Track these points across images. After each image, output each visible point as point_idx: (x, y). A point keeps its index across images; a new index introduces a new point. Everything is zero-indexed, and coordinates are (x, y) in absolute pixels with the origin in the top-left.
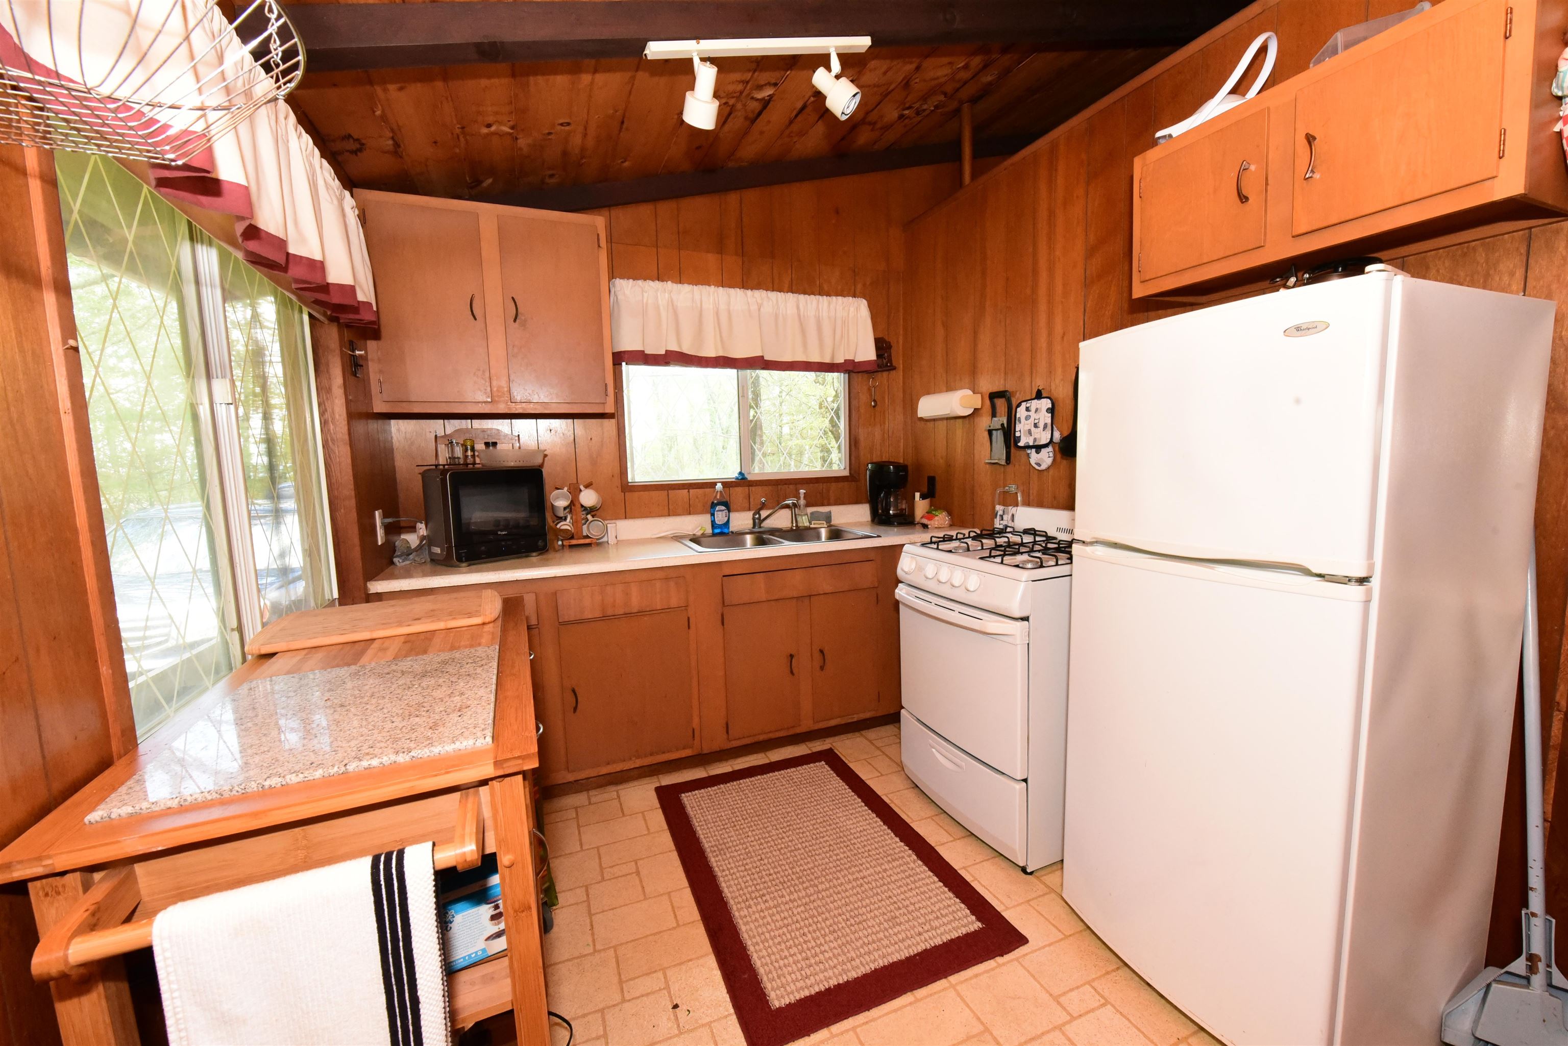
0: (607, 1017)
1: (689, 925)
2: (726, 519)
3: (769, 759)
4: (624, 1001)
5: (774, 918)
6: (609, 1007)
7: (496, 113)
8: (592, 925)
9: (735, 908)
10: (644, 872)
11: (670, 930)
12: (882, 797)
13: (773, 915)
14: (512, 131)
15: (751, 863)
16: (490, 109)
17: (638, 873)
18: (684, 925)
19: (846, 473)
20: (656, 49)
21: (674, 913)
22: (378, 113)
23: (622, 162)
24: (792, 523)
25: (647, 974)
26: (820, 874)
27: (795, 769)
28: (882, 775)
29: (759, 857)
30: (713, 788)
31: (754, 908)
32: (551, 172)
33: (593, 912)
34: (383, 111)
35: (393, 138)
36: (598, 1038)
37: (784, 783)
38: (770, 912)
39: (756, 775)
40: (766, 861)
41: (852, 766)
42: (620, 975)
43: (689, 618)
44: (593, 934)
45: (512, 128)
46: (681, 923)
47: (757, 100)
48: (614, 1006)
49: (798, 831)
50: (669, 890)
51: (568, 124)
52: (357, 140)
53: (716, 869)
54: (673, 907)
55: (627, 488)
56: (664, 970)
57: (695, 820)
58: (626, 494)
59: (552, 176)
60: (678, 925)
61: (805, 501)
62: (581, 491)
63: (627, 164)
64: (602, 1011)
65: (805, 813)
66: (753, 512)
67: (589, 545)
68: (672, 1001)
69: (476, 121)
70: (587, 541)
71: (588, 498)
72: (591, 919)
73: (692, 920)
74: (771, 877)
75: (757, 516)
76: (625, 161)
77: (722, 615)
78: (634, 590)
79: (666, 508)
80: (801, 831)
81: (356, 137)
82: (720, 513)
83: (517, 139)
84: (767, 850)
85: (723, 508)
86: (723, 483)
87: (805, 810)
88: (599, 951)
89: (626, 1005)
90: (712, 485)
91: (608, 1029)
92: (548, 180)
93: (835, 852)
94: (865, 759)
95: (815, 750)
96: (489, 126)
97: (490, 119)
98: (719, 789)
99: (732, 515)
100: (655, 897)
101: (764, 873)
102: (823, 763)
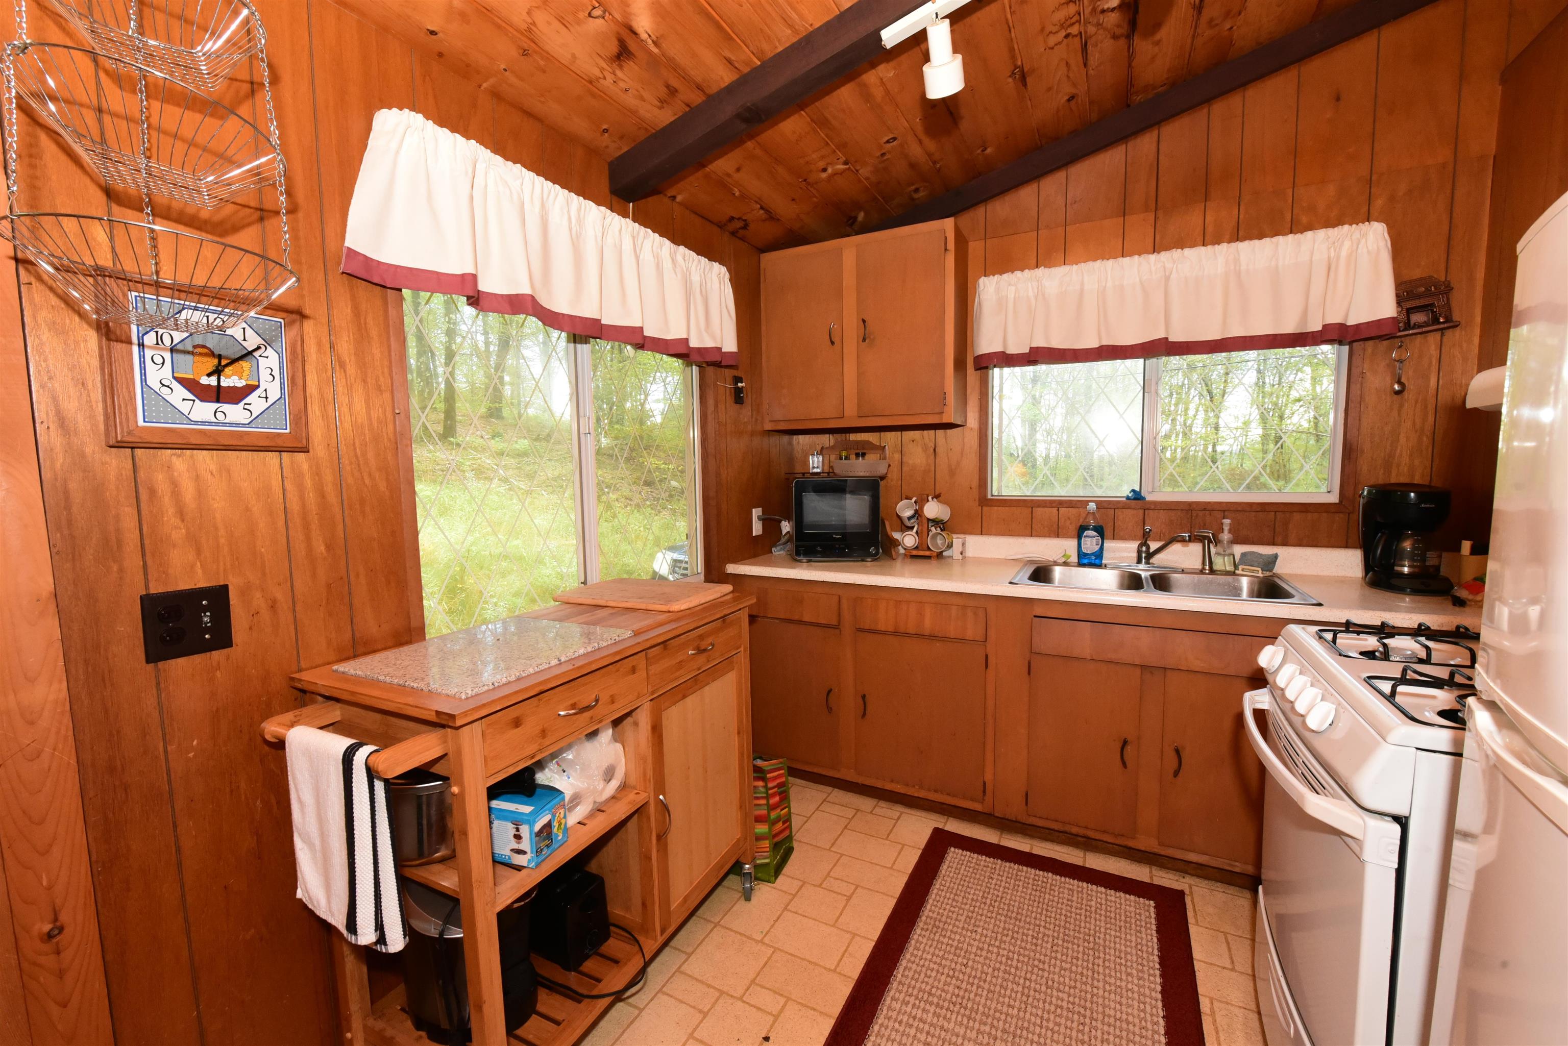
0: (720, 1001)
1: (842, 978)
2: (1097, 548)
3: (1085, 861)
4: (741, 999)
5: (918, 1035)
6: (728, 995)
7: (822, 158)
8: (778, 918)
9: (892, 993)
10: (854, 901)
11: (825, 968)
12: (1201, 999)
13: (921, 1031)
14: (847, 167)
15: (952, 961)
16: (814, 156)
17: (849, 898)
18: (840, 973)
19: (1334, 498)
20: (891, 35)
21: (843, 956)
22: (737, 194)
23: (983, 151)
24: (1204, 563)
25: (775, 992)
26: (1012, 1029)
27: (1103, 890)
28: (1233, 970)
29: (965, 962)
30: (988, 859)
31: (909, 1009)
32: (913, 188)
33: (789, 907)
34: (740, 191)
35: (762, 208)
36: (700, 1011)
37: (1075, 899)
38: (921, 1025)
39: (1048, 871)
40: (968, 970)
41: (1193, 929)
42: (758, 975)
43: (987, 656)
44: (772, 926)
45: (846, 163)
46: (838, 970)
47: (1113, 10)
48: (732, 996)
49: (1036, 963)
50: (858, 932)
51: (894, 139)
52: (739, 219)
53: (913, 942)
54: (846, 951)
55: (985, 501)
56: (788, 999)
57: (939, 881)
58: (985, 508)
59: (917, 190)
60: (835, 971)
61: (1230, 536)
62: (928, 501)
63: (989, 151)
64: (722, 992)
65: (1067, 948)
66: (1139, 542)
67: (929, 557)
68: (769, 1031)
69: (811, 171)
70: (927, 553)
71: (932, 509)
72: (783, 911)
73: (849, 974)
74: (956, 991)
75: (1144, 549)
76: (986, 149)
77: (1029, 663)
78: (928, 612)
79: (1029, 528)
80: (1041, 966)
81: (737, 217)
82: (1089, 539)
83: (857, 171)
84: (981, 960)
85: (1094, 533)
86: (1097, 503)
87: (1070, 945)
88: (764, 943)
89: (739, 1003)
90: (1082, 504)
91: (712, 1011)
92: (916, 196)
93: (1058, 1020)
94: (1225, 934)
95: (1157, 881)
96: (824, 170)
97: (822, 164)
98: (994, 863)
99: (1108, 544)
100: (842, 930)
101: (954, 981)
102: (1152, 903)
